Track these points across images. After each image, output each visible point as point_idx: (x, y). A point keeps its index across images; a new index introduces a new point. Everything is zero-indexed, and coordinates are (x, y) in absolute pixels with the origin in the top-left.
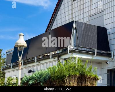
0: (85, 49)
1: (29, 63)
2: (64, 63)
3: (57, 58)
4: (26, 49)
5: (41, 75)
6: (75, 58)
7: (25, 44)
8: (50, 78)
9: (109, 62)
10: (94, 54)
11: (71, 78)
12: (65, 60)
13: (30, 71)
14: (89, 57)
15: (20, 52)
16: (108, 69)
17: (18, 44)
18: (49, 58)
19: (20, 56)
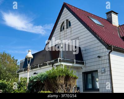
0: (69, 60)
1: (34, 68)
2: (56, 68)
3: (51, 65)
4: (33, 60)
5: (42, 75)
6: (62, 65)
7: (32, 57)
8: (47, 77)
9: (83, 68)
10: (74, 63)
11: (60, 77)
12: (56, 66)
13: (35, 73)
14: (71, 65)
15: (29, 62)
16: (83, 72)
17: (27, 56)
18: (47, 65)
19: (29, 64)
